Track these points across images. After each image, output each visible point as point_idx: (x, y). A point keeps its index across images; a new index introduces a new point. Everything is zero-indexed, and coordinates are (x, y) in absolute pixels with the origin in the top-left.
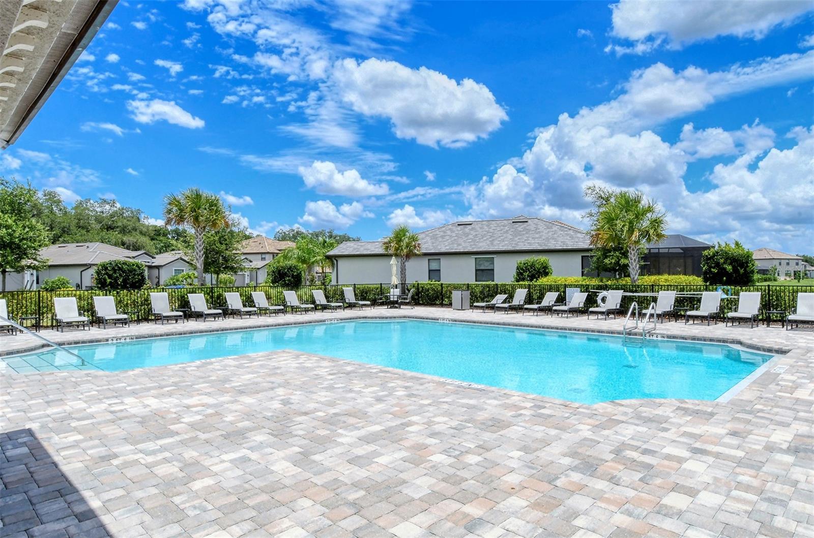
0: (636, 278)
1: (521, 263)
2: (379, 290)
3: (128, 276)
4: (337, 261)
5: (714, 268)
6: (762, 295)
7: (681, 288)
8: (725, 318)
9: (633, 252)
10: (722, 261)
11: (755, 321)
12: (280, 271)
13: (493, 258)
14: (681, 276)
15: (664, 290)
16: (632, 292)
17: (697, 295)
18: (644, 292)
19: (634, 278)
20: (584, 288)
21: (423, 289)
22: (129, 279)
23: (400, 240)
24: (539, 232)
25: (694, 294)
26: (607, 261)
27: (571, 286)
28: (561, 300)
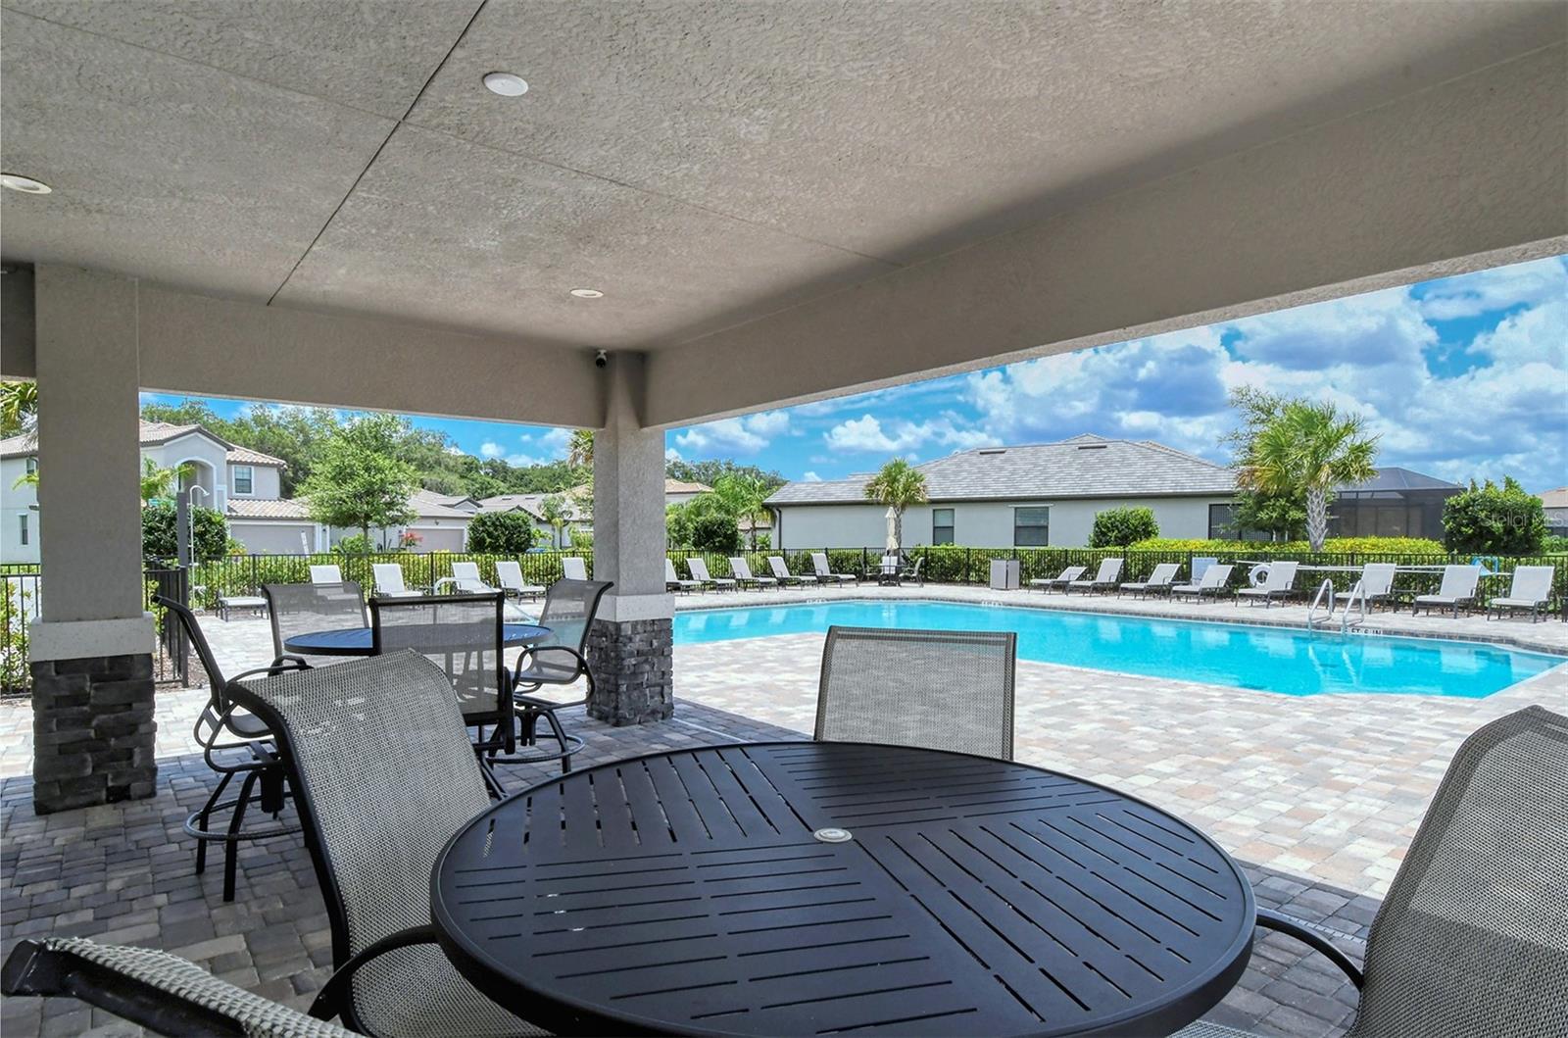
0: (1319, 543)
1: (1102, 517)
2: (861, 557)
3: (512, 535)
4: (780, 512)
5: (1467, 526)
6: (1556, 572)
7: (1404, 559)
8: (1486, 608)
9: (1316, 501)
10: (1483, 515)
11: (1540, 613)
12: (706, 527)
13: (1048, 508)
14: (1403, 540)
15: (1374, 562)
16: (1315, 564)
17: (1435, 569)
18: (1336, 564)
19: (1316, 542)
20: (1227, 558)
21: (933, 558)
22: (513, 539)
23: (895, 480)
24: (1130, 465)
25: (1429, 569)
26: (1263, 515)
27: (1200, 554)
28: (1184, 576)
